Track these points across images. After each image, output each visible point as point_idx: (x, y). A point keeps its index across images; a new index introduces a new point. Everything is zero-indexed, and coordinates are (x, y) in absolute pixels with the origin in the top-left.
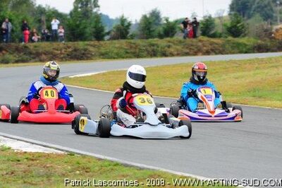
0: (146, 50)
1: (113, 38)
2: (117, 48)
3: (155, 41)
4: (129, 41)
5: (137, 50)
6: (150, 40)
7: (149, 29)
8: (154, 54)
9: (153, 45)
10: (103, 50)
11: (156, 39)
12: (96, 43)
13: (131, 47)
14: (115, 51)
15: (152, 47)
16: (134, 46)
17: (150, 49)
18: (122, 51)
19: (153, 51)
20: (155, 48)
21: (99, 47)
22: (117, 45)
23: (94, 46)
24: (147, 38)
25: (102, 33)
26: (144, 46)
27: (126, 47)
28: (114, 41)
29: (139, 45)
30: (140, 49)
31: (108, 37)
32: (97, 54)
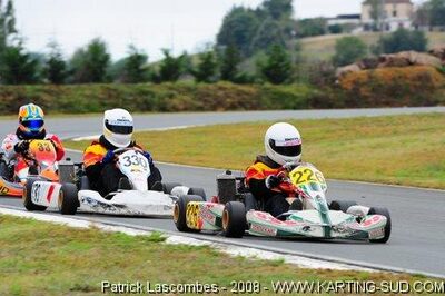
0: (134, 101)
1: (83, 80)
2: (87, 96)
3: (148, 86)
4: (106, 85)
6: (140, 85)
7: (136, 67)
9: (145, 93)
10: (65, 100)
11: (149, 84)
12: (54, 88)
13: (110, 96)
14: (85, 101)
15: (145, 97)
16: (114, 94)
17: (140, 99)
18: (95, 102)
19: (146, 102)
20: (149, 97)
21: (58, 94)
22: (87, 92)
23: (50, 93)
24: (135, 82)
25: (62, 72)
26: (131, 95)
27: (101, 96)
28: (84, 86)
29: (122, 92)
30: (124, 100)
31: (72, 78)
32: (56, 105)
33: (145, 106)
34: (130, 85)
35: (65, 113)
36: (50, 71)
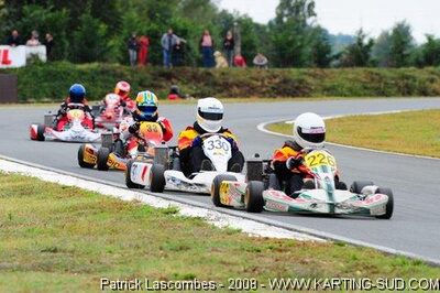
0: (396, 84)
1: (345, 65)
2: (350, 80)
3: (411, 71)
4: (369, 69)
5: (382, 85)
6: (403, 69)
7: (400, 52)
8: (407, 91)
9: (407, 78)
10: (328, 83)
11: (412, 68)
12: (318, 71)
13: (373, 80)
14: (348, 85)
15: (405, 81)
16: (377, 77)
17: (401, 83)
18: (358, 85)
19: (407, 86)
20: (410, 82)
21: (322, 78)
22: (350, 76)
23: (314, 76)
24: (398, 67)
25: (327, 56)
26: (393, 79)
27: (364, 80)
28: (347, 70)
29: (385, 77)
30: (386, 83)
31: (335, 62)
32: (320, 88)
33: (406, 90)
34: (394, 69)
35: (328, 96)
36: (315, 55)
